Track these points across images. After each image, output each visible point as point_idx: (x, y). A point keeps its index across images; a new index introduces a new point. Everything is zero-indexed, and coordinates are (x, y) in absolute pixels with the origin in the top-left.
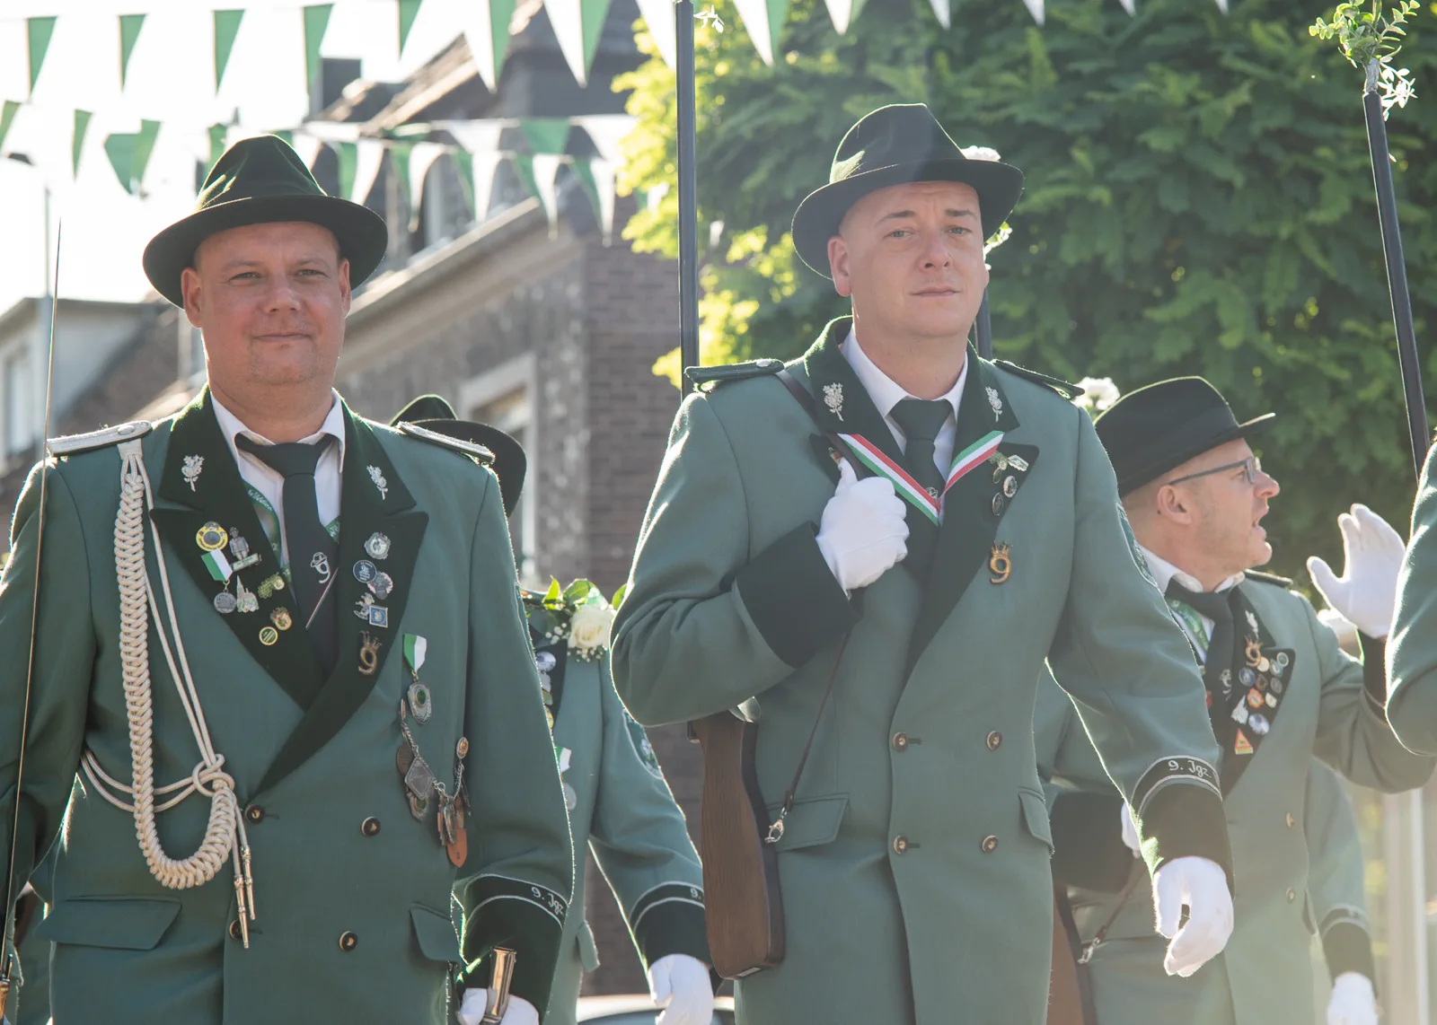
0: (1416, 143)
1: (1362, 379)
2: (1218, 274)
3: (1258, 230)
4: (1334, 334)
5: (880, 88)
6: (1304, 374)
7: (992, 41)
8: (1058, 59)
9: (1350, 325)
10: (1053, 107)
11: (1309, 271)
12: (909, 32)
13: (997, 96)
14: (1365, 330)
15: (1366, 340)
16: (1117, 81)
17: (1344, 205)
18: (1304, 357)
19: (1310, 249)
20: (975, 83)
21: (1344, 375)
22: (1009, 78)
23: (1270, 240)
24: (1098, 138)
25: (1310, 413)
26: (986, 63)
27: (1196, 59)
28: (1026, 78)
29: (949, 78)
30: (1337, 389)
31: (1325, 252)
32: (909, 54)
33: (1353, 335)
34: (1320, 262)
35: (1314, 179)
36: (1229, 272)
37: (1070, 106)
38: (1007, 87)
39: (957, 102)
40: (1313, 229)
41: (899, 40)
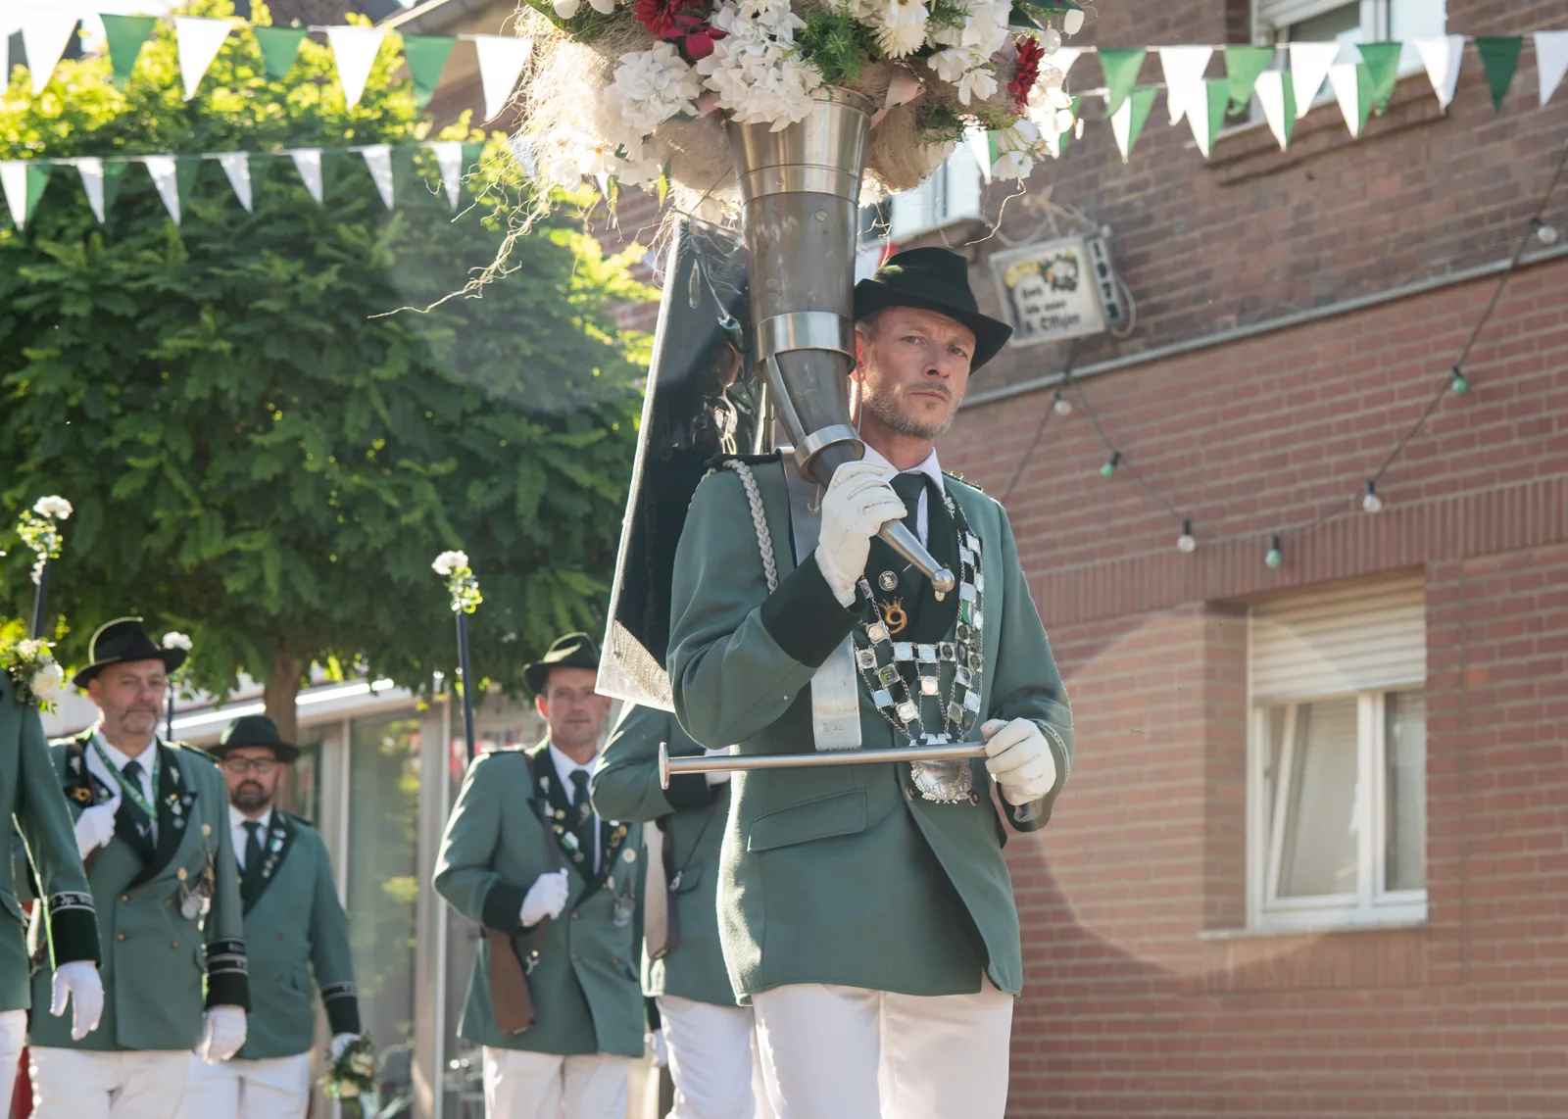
0: (463, 321)
1: (409, 507)
2: (306, 417)
3: (338, 380)
4: (392, 466)
5: (46, 259)
6: (368, 497)
7: (137, 225)
8: (189, 242)
9: (405, 463)
10: (184, 279)
11: (376, 419)
12: (70, 215)
13: (138, 269)
14: (417, 468)
15: (418, 476)
16: (236, 261)
17: (404, 368)
18: (368, 483)
19: (377, 402)
20: (121, 258)
21: (395, 502)
22: (148, 254)
23: (347, 391)
24: (219, 305)
25: (368, 528)
26: (132, 242)
27: (297, 248)
28: (163, 255)
29: (101, 252)
30: (392, 514)
31: (388, 403)
32: (70, 232)
33: (406, 471)
34: (383, 413)
35: (384, 345)
36: (314, 415)
37: (196, 279)
38: (148, 262)
39: (107, 271)
40: (378, 382)
41: (63, 222)
